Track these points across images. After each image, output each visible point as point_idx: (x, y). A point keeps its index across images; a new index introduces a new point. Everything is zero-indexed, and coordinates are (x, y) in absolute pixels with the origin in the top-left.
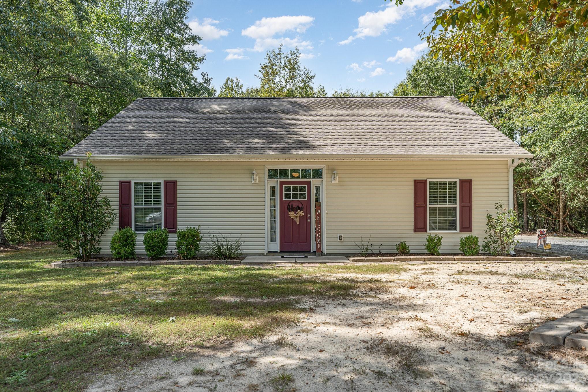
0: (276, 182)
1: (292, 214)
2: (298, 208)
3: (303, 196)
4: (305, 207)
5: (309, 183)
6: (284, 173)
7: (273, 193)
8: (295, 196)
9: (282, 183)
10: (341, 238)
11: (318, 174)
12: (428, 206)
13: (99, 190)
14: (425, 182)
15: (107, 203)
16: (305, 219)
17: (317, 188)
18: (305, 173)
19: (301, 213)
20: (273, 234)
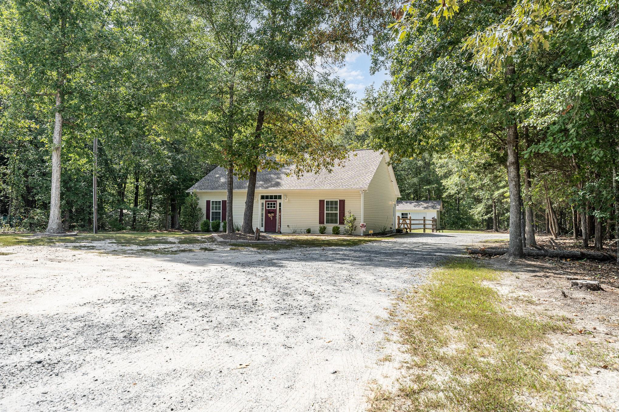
0: (264, 201)
1: (269, 215)
2: (272, 212)
3: (274, 207)
4: (274, 212)
5: (276, 201)
6: (267, 197)
7: (263, 206)
8: (271, 207)
9: (266, 201)
10: (288, 226)
11: (280, 197)
12: (325, 212)
13: (197, 204)
14: (324, 201)
15: (200, 209)
16: (274, 217)
17: (280, 204)
18: (276, 197)
19: (273, 214)
20: (262, 224)
